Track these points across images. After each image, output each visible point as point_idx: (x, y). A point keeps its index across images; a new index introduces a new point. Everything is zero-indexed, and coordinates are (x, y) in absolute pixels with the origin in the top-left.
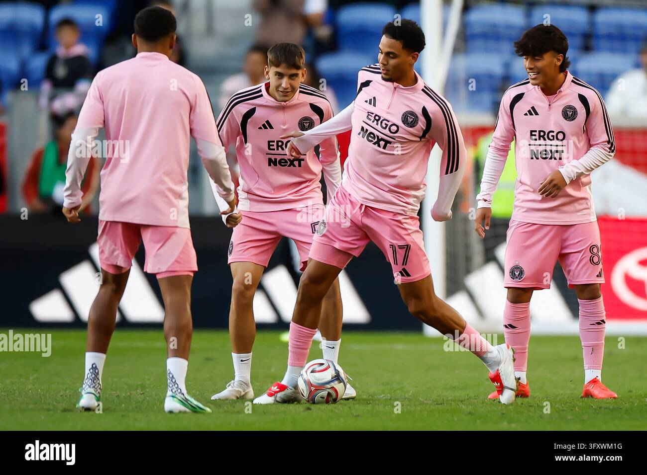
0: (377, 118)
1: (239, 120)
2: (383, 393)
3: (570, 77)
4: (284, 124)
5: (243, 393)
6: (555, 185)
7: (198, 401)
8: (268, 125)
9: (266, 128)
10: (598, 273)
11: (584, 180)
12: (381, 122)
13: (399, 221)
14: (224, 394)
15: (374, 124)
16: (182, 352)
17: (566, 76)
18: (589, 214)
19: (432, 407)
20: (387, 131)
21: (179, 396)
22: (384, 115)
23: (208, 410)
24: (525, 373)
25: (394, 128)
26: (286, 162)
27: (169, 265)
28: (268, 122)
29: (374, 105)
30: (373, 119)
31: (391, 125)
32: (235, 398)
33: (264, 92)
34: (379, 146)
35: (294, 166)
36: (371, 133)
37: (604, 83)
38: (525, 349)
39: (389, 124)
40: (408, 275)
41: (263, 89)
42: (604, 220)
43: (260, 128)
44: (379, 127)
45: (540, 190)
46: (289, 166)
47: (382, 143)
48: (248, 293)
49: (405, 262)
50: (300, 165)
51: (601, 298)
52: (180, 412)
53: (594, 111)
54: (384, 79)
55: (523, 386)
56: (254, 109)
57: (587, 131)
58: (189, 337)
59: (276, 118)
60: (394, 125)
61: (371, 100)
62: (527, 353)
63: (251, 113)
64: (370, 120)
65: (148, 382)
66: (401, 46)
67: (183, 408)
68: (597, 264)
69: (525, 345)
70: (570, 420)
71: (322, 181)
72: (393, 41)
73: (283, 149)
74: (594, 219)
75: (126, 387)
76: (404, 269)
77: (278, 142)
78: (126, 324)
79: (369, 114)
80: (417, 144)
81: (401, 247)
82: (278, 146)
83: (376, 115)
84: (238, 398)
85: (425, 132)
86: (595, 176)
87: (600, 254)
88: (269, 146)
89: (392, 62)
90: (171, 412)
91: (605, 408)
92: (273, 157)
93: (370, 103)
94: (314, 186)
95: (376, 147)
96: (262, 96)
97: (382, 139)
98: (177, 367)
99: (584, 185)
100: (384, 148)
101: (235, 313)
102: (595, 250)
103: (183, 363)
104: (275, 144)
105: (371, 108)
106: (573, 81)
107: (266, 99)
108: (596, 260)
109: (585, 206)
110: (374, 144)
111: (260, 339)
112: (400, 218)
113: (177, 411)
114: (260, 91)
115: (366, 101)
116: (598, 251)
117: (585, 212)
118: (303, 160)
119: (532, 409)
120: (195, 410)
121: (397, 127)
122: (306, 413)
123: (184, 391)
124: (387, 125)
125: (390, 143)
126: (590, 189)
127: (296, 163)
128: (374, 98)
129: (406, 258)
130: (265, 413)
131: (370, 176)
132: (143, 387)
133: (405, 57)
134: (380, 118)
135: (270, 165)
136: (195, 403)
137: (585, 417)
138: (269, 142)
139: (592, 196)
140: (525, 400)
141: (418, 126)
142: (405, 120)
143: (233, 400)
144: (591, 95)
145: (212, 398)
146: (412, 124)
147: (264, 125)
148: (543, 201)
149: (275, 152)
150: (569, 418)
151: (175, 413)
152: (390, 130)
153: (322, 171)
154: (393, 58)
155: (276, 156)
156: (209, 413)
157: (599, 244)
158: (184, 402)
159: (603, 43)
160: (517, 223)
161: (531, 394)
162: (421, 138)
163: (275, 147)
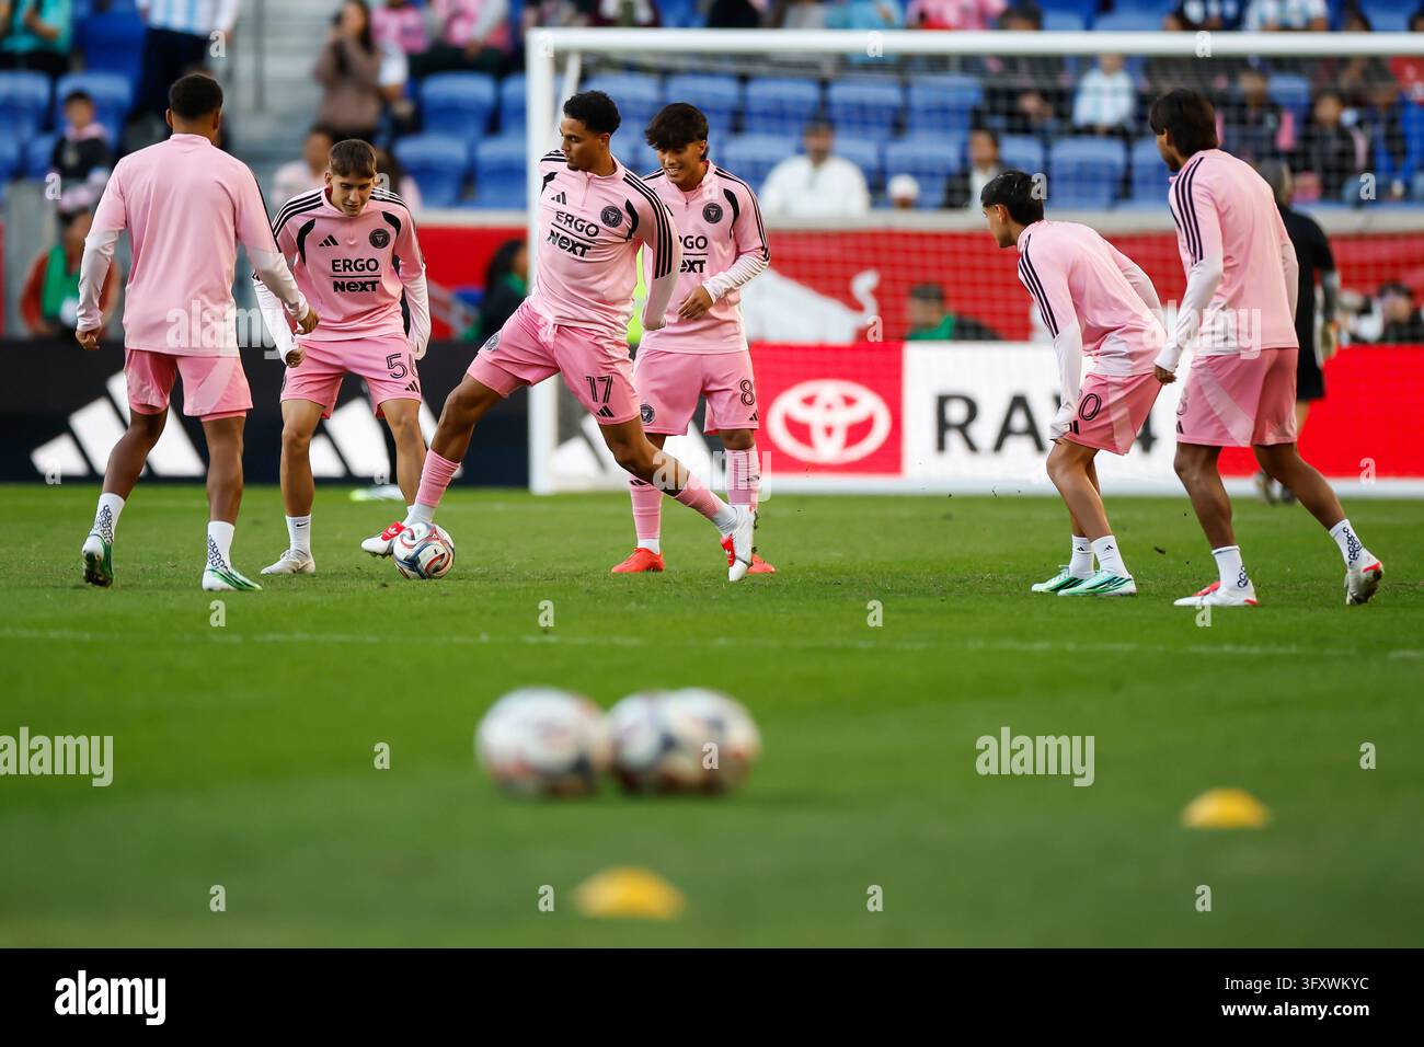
0: (570, 219)
1: (295, 236)
2: (478, 565)
3: (712, 167)
4: (352, 239)
5: (301, 566)
6: (699, 305)
7: (244, 575)
8: (330, 241)
9: (328, 244)
10: (751, 415)
11: (731, 297)
12: (576, 224)
13: (601, 346)
14: (276, 567)
15: (567, 227)
16: (228, 514)
17: (707, 167)
18: (738, 341)
19: (540, 583)
20: (584, 234)
21: (222, 570)
22: (577, 214)
23: (257, 586)
24: (658, 541)
25: (593, 229)
26: (356, 286)
27: (214, 404)
28: (331, 237)
29: (564, 203)
30: (564, 220)
31: (589, 226)
32: (290, 572)
33: (324, 200)
34: (575, 253)
35: (367, 290)
36: (563, 238)
37: (757, 174)
38: (657, 510)
39: (586, 225)
40: (611, 415)
41: (323, 195)
42: (759, 349)
43: (322, 245)
44: (573, 230)
45: (681, 312)
46: (361, 290)
47: (579, 249)
48: (303, 441)
49: (606, 399)
50: (374, 289)
51: (755, 447)
52: (222, 590)
53: (743, 211)
54: (570, 168)
55: (657, 557)
56: (313, 221)
57: (735, 236)
58: (238, 496)
59: (341, 232)
60: (592, 225)
61: (558, 196)
62: (660, 517)
63: (309, 226)
64: (561, 221)
65: (181, 552)
66: (584, 127)
67: (226, 585)
68: (750, 404)
69: (657, 505)
70: (716, 600)
71: (404, 302)
72: (573, 120)
73: (351, 270)
74: (744, 347)
75: (153, 558)
76: (605, 408)
77: (344, 261)
78: (154, 479)
79: (559, 213)
80: (622, 247)
81: (601, 379)
82: (345, 267)
83: (568, 215)
84: (294, 572)
85: (631, 231)
86: (745, 293)
87: (754, 392)
88: (334, 266)
89: (576, 146)
90: (210, 590)
91: (760, 585)
92: (339, 281)
93: (558, 201)
94: (391, 310)
95: (571, 254)
96: (321, 204)
97: (579, 245)
98: (220, 533)
99: (732, 304)
100: (582, 255)
101: (287, 466)
102: (747, 386)
103: (229, 529)
104: (341, 263)
105: (560, 207)
106: (716, 173)
107: (327, 209)
108: (748, 398)
109: (733, 331)
110: (569, 251)
111: (320, 498)
112: (602, 342)
113: (219, 589)
114: (320, 198)
115: (553, 199)
116: (751, 388)
117: (734, 338)
118: (378, 282)
119: (667, 586)
120: (240, 587)
121: (596, 227)
122: (381, 591)
123: (228, 564)
124: (583, 226)
125: (589, 248)
126: (739, 309)
127: (369, 287)
128: (563, 193)
129: (607, 393)
130: (329, 591)
131: (566, 290)
132: (175, 558)
133: (592, 141)
134: (573, 218)
135: (336, 290)
136: (241, 578)
137: (734, 597)
138: (334, 261)
139: (742, 319)
140: (658, 574)
141: (622, 225)
142: (605, 218)
143: (288, 574)
144: (740, 190)
145: (263, 572)
146: (615, 224)
147: (326, 242)
148: (680, 323)
149: (342, 273)
150: (714, 597)
151: (217, 592)
152: (587, 231)
153: (403, 291)
154: (577, 142)
155: (343, 280)
156: (259, 591)
157: (752, 379)
158: (228, 577)
159: (757, 123)
160: (646, 351)
161: (664, 568)
162: (626, 239)
163: (341, 268)
